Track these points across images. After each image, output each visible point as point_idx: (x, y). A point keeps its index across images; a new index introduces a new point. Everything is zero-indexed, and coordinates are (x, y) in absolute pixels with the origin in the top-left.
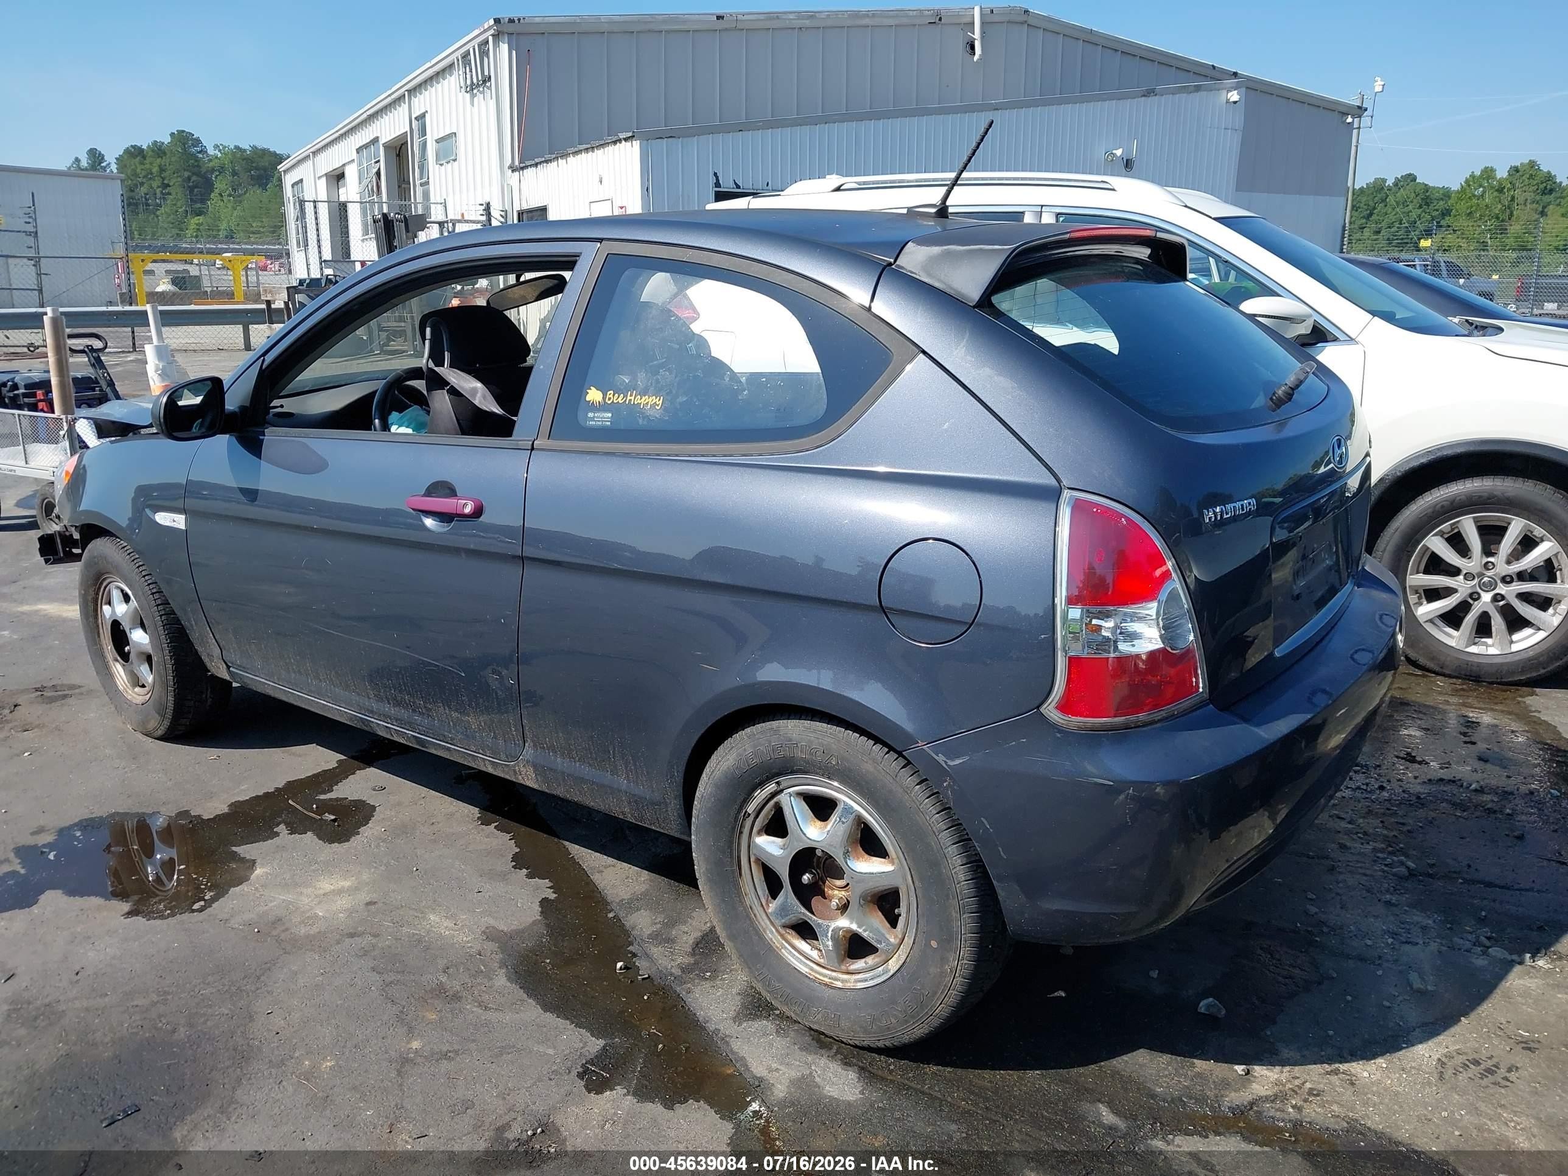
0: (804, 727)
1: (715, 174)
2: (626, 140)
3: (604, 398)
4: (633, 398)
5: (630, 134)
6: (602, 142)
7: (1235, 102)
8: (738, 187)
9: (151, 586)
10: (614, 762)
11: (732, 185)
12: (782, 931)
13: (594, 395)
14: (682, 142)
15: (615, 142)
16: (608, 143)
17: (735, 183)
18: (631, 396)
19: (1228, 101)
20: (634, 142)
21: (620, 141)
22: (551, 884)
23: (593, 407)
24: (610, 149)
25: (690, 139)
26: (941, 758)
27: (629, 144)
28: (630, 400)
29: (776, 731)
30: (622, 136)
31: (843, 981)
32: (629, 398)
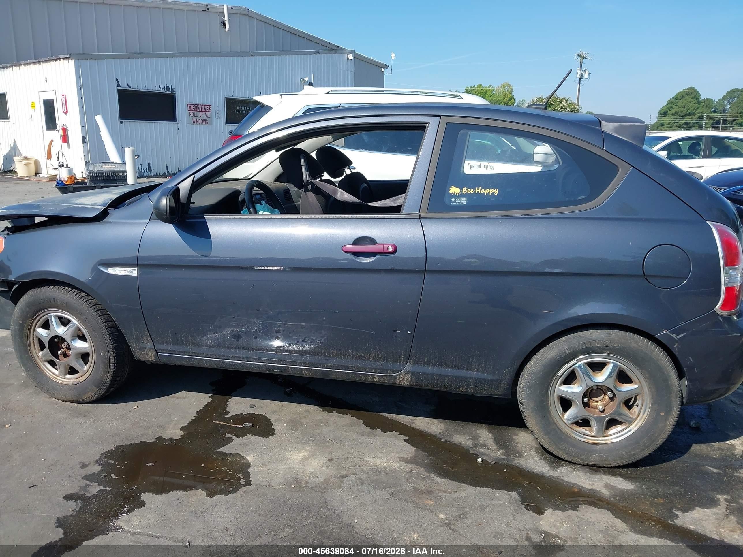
0: (598, 333)
1: (117, 80)
2: (64, 59)
3: (461, 191)
4: (479, 190)
5: (68, 56)
6: (47, 59)
7: (351, 60)
8: (130, 87)
9: (98, 312)
10: (471, 364)
11: (126, 86)
12: (571, 426)
13: (454, 190)
14: (98, 62)
15: (56, 60)
16: (51, 60)
17: (128, 85)
18: (478, 189)
19: (348, 59)
20: (70, 60)
21: (60, 59)
22: (399, 433)
23: (454, 196)
24: (53, 63)
25: (102, 60)
26: (674, 336)
27: (66, 61)
28: (478, 192)
29: (582, 337)
30: (61, 56)
31: (604, 440)
32: (477, 190)
